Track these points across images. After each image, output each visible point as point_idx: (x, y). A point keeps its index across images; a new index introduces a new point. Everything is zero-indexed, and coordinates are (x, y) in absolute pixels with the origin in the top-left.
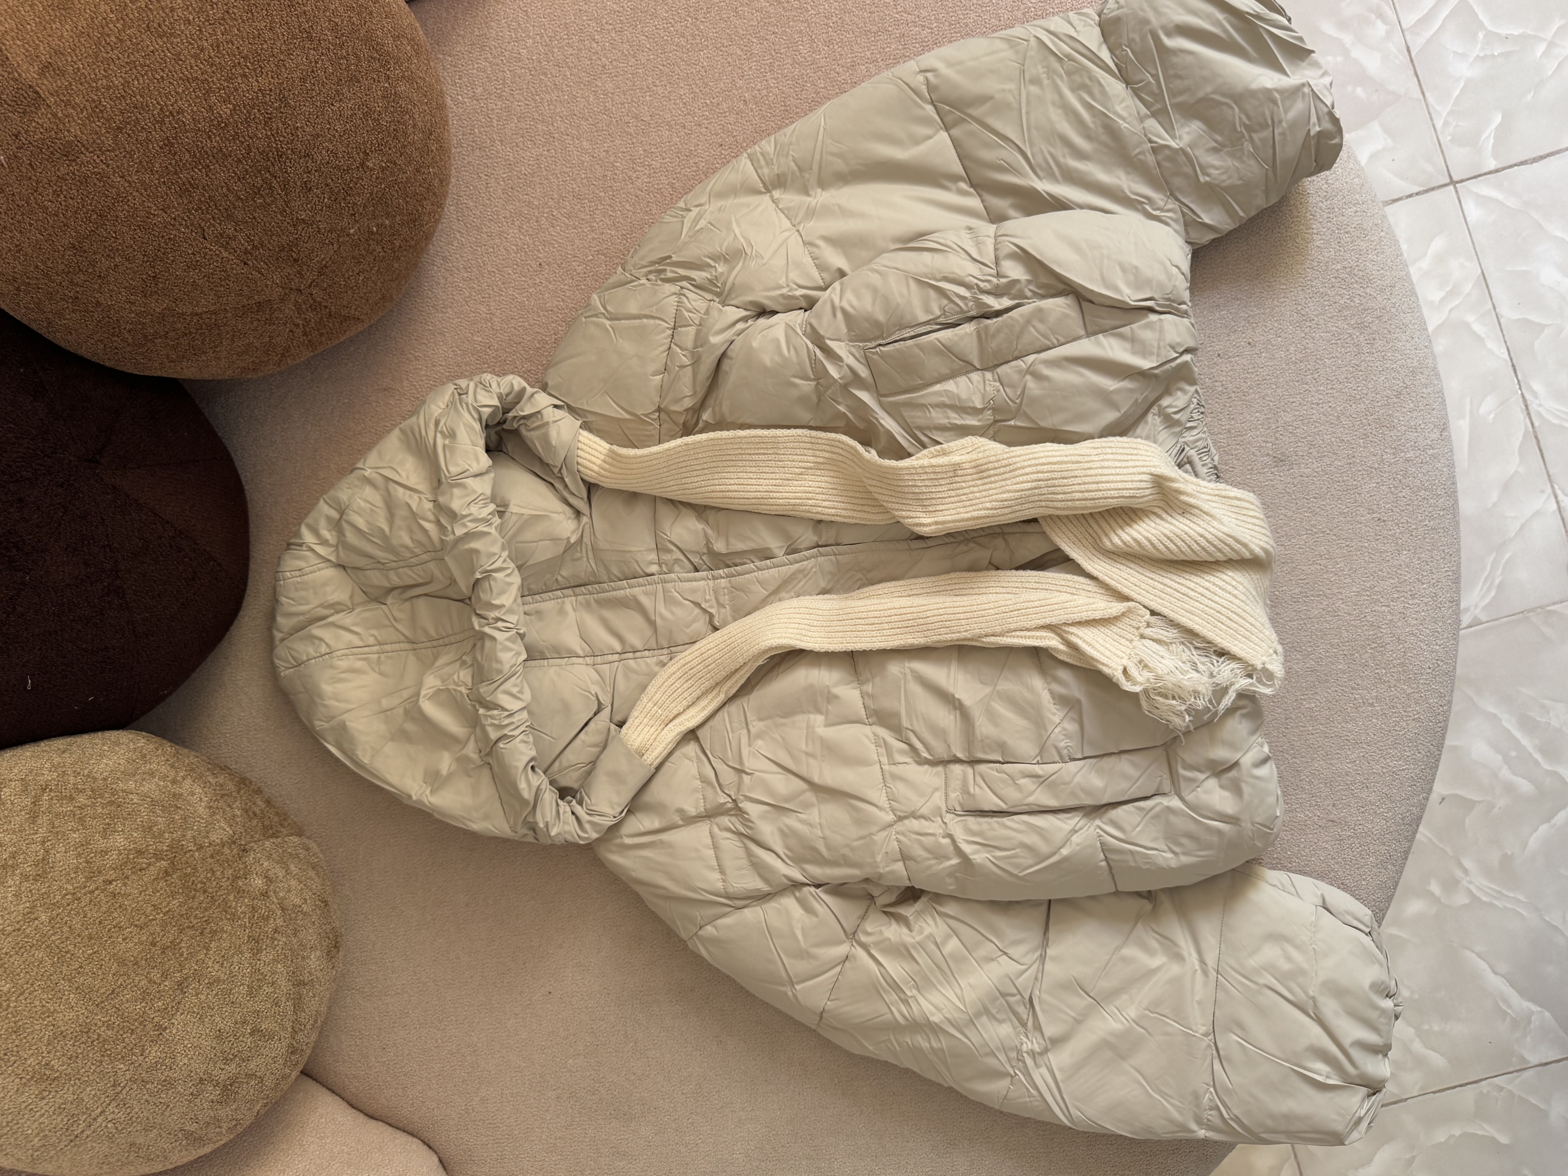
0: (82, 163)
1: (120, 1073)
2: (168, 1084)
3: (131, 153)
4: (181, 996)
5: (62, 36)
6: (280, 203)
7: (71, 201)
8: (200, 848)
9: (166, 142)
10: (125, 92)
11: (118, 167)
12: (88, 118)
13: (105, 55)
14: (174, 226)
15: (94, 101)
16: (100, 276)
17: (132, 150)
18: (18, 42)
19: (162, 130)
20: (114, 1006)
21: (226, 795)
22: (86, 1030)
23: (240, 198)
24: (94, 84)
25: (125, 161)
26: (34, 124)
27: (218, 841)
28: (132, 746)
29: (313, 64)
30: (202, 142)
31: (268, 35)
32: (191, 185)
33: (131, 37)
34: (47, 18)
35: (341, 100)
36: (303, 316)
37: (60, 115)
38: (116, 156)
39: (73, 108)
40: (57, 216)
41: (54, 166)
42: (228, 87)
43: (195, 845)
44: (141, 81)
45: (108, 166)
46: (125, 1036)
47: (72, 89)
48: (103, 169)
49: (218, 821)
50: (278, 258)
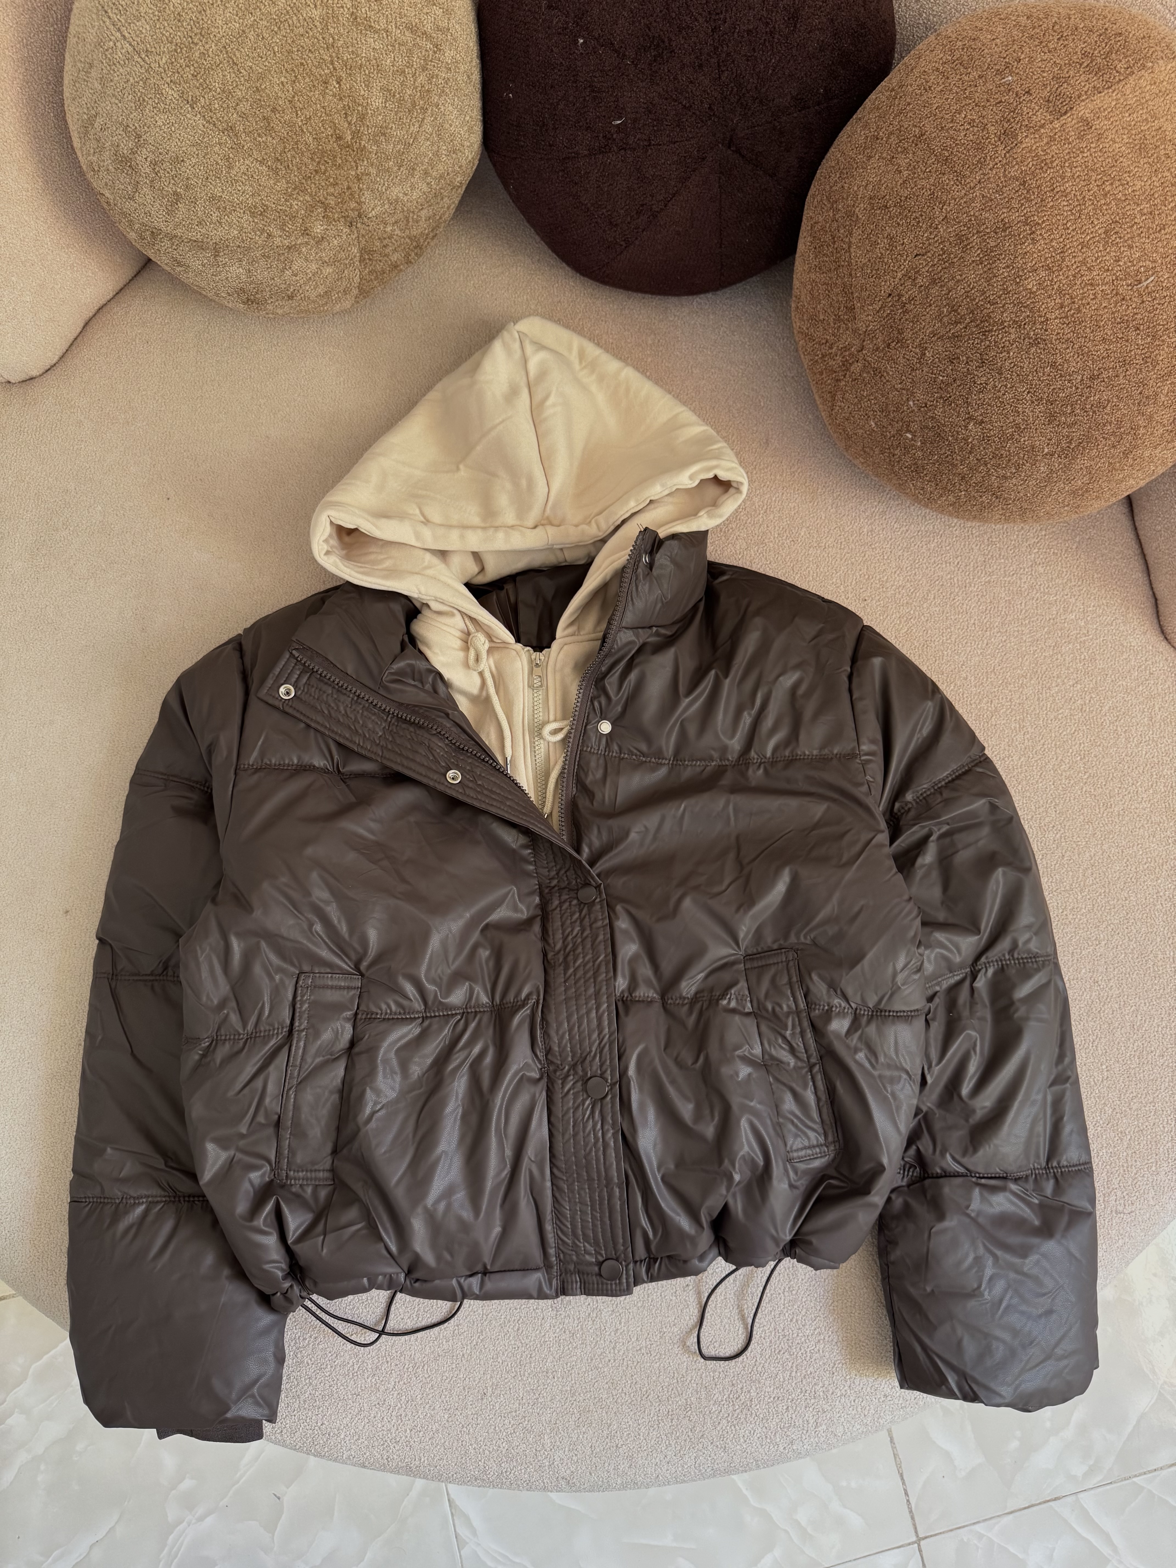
0: (996, 146)
1: (158, 58)
2: (140, 104)
3: (999, 191)
4: (220, 127)
5: (1115, 142)
6: (942, 332)
7: (962, 134)
8: (358, 179)
9: (1007, 225)
10: (1057, 192)
11: (989, 179)
12: (1036, 155)
13: (1093, 178)
14: (930, 227)
15: (1052, 162)
16: (893, 157)
17: (1003, 193)
18: (1114, 103)
19: (1018, 222)
20: (221, 62)
21: (408, 221)
22: (204, 34)
23: (950, 291)
24: (1067, 164)
25: (994, 185)
26: (1037, 108)
27: (363, 199)
28: (467, 144)
29: (1068, 377)
30: (1004, 259)
31: (1099, 335)
32: (966, 246)
33: (1108, 205)
34: (1134, 132)
35: (1033, 402)
36: (839, 353)
37: (1042, 131)
38: (999, 178)
39: (1048, 143)
40: (952, 121)
41: (997, 122)
42: (1053, 289)
43: (362, 174)
44: (1066, 208)
45: (991, 169)
46: (192, 68)
47: (1065, 144)
48: (988, 164)
49: (383, 205)
50: (891, 327)
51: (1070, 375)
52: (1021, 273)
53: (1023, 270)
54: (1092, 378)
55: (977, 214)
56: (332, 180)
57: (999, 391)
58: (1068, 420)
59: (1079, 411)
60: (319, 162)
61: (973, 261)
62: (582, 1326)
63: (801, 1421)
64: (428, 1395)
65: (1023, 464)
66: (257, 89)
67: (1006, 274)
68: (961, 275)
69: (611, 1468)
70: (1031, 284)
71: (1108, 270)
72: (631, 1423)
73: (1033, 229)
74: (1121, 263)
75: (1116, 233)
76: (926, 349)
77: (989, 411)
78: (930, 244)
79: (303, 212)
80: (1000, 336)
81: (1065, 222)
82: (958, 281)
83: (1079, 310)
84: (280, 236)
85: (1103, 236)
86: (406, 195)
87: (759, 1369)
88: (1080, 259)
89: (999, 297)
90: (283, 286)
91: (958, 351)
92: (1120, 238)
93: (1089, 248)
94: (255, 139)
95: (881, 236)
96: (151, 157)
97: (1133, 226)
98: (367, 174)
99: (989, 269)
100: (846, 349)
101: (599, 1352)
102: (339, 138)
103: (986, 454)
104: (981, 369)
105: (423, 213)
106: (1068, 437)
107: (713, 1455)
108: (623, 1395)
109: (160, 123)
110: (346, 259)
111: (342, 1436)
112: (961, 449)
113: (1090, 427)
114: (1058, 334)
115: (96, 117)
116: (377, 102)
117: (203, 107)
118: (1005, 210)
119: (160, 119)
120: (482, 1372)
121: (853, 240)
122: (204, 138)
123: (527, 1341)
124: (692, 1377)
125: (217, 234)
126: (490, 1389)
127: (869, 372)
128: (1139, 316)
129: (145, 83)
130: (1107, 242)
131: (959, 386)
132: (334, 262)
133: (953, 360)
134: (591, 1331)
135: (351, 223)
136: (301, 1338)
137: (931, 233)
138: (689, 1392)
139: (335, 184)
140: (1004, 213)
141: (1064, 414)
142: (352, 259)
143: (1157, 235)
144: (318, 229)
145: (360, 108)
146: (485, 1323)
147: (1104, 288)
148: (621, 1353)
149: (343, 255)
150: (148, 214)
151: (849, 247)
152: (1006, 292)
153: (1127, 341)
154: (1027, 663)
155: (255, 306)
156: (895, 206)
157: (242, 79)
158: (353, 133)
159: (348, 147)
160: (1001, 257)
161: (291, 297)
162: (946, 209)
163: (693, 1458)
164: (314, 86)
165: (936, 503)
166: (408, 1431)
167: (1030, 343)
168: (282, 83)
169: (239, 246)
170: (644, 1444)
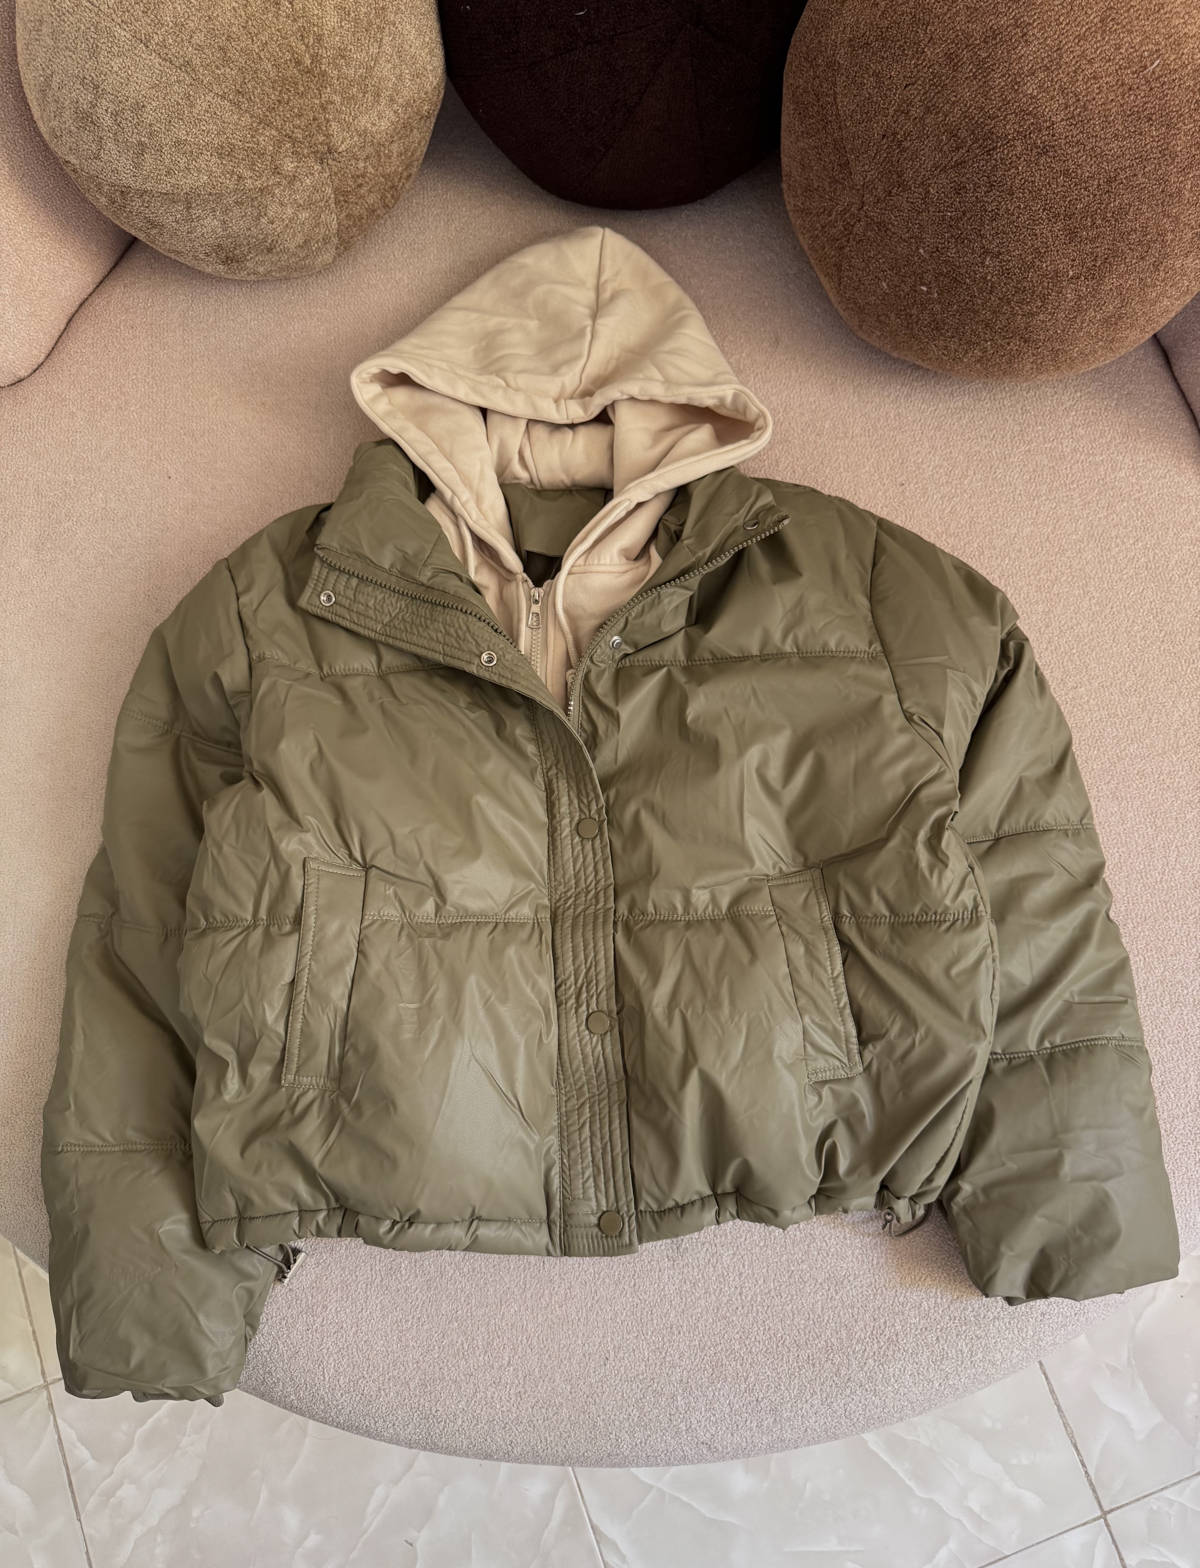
4: (177, 64)
6: (944, 162)
8: (323, 108)
9: (997, 32)
14: (917, 52)
19: (1008, 26)
21: (379, 156)
23: (946, 116)
30: (998, 68)
35: (1050, 221)
36: (839, 218)
43: (327, 102)
49: (352, 137)
50: (890, 172)
51: (1085, 182)
52: (1018, 80)
53: (1020, 76)
54: (1109, 182)
55: (963, 27)
56: (296, 110)
57: (1013, 214)
58: (1090, 234)
59: (1099, 222)
60: (281, 91)
61: (966, 78)
62: (703, 1273)
63: (954, 1351)
64: (546, 1366)
65: (1049, 294)
66: (210, 18)
67: (1003, 84)
68: (956, 96)
69: (754, 1424)
70: (1031, 88)
71: (1110, 60)
72: (769, 1373)
73: (1025, 30)
74: (1123, 51)
75: (1113, 19)
76: (929, 185)
77: (1005, 240)
78: (919, 71)
79: (271, 148)
80: (1006, 152)
81: (1057, 17)
82: (954, 103)
83: (1085, 107)
84: (251, 177)
85: (1099, 25)
86: (374, 125)
87: (901, 1299)
88: (1079, 53)
89: (999, 110)
90: (261, 237)
91: (964, 179)
92: (1118, 24)
93: (1086, 40)
94: (213, 72)
95: (866, 76)
96: (112, 108)
97: (1129, 10)
98: (332, 103)
99: (985, 83)
100: (845, 211)
101: (725, 1300)
102: (298, 63)
103: (1008, 290)
104: (991, 194)
105: (395, 148)
106: (1092, 253)
107: (863, 1400)
108: (757, 1343)
109: (116, 69)
110: (322, 201)
111: (460, 1423)
112: (981, 291)
113: (1114, 239)
114: (1066, 137)
115: (52, 76)
116: (332, 20)
117: (157, 44)
118: (992, 17)
119: (116, 64)
120: (601, 1335)
121: (838, 90)
122: (162, 78)
123: (646, 1297)
124: (829, 1316)
125: (187, 182)
126: (612, 1353)
127: (873, 230)
128: (1149, 105)
129: (96, 28)
130: (1104, 31)
131: (969, 219)
132: (309, 204)
133: (959, 189)
134: (714, 1278)
135: (322, 160)
136: (404, 1321)
137: (918, 59)
138: (828, 1332)
139: (300, 116)
140: (992, 21)
141: (1085, 227)
142: (327, 201)
143: (1156, 15)
144: (289, 166)
145: (316, 29)
146: (598, 1283)
147: (1108, 79)
148: (749, 1298)
149: (317, 196)
150: (115, 171)
151: (835, 99)
152: (1005, 101)
153: (1141, 134)
154: (1082, 527)
155: (235, 265)
156: (877, 40)
157: (193, 9)
158: (312, 56)
159: (308, 72)
160: (995, 68)
161: (270, 250)
162: (931, 30)
163: (842, 1405)
164: (266, 8)
165: (962, 362)
166: (530, 1410)
167: (1039, 153)
168: (234, 8)
169: (210, 194)
170: (786, 1394)
